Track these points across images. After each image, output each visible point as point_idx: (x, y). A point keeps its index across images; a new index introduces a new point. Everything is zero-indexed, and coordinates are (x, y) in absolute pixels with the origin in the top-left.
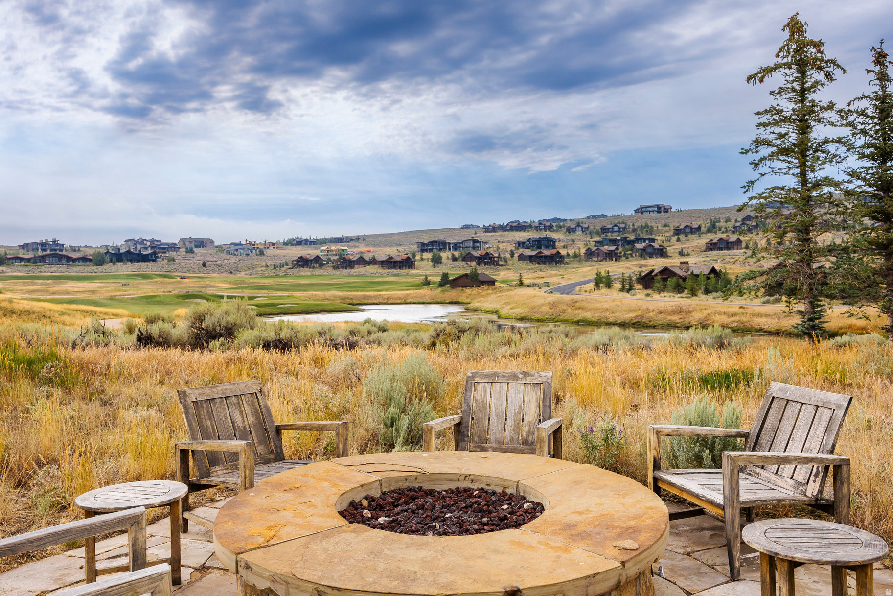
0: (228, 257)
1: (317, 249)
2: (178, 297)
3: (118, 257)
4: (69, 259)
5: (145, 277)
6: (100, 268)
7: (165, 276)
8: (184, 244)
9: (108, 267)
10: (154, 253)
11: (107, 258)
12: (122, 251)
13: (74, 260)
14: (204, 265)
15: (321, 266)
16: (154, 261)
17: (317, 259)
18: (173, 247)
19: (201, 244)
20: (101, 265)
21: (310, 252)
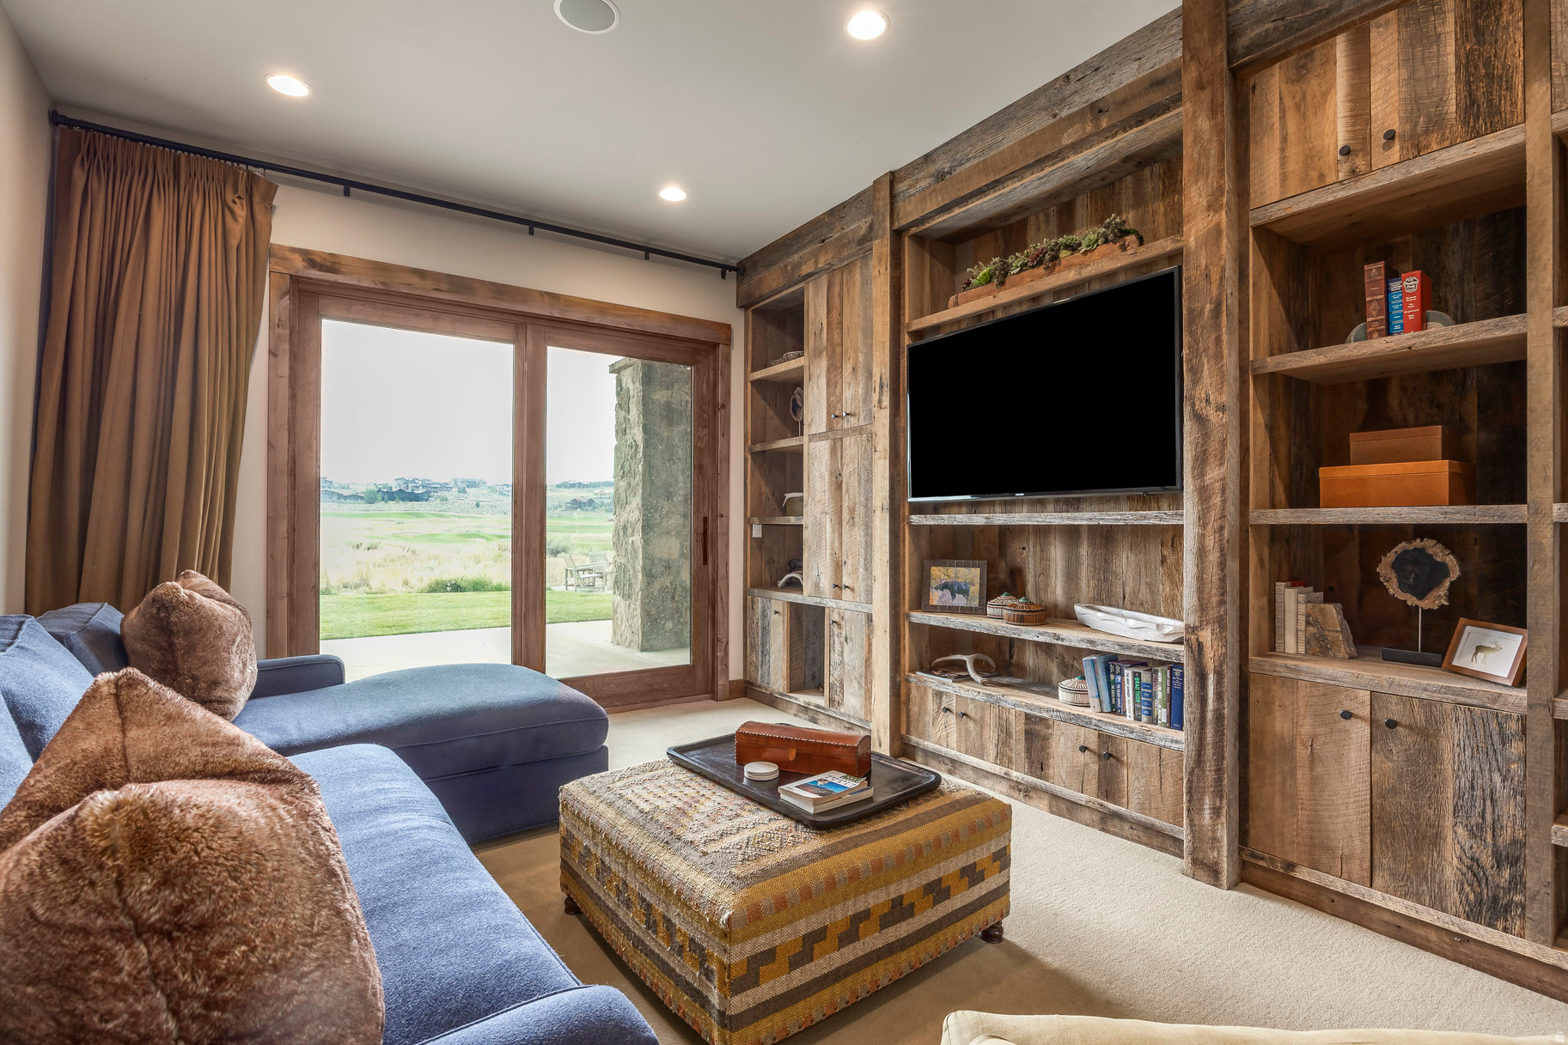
0: (501, 497)
1: (589, 492)
2: (459, 535)
3: (391, 496)
4: (340, 496)
5: (418, 515)
6: (373, 506)
7: (440, 516)
8: (456, 483)
9: (380, 505)
10: (428, 492)
11: (379, 496)
12: (394, 490)
13: (345, 498)
14: (478, 505)
15: (594, 508)
16: (426, 500)
17: (591, 502)
18: (445, 487)
19: (473, 484)
20: (373, 503)
21: (584, 495)
